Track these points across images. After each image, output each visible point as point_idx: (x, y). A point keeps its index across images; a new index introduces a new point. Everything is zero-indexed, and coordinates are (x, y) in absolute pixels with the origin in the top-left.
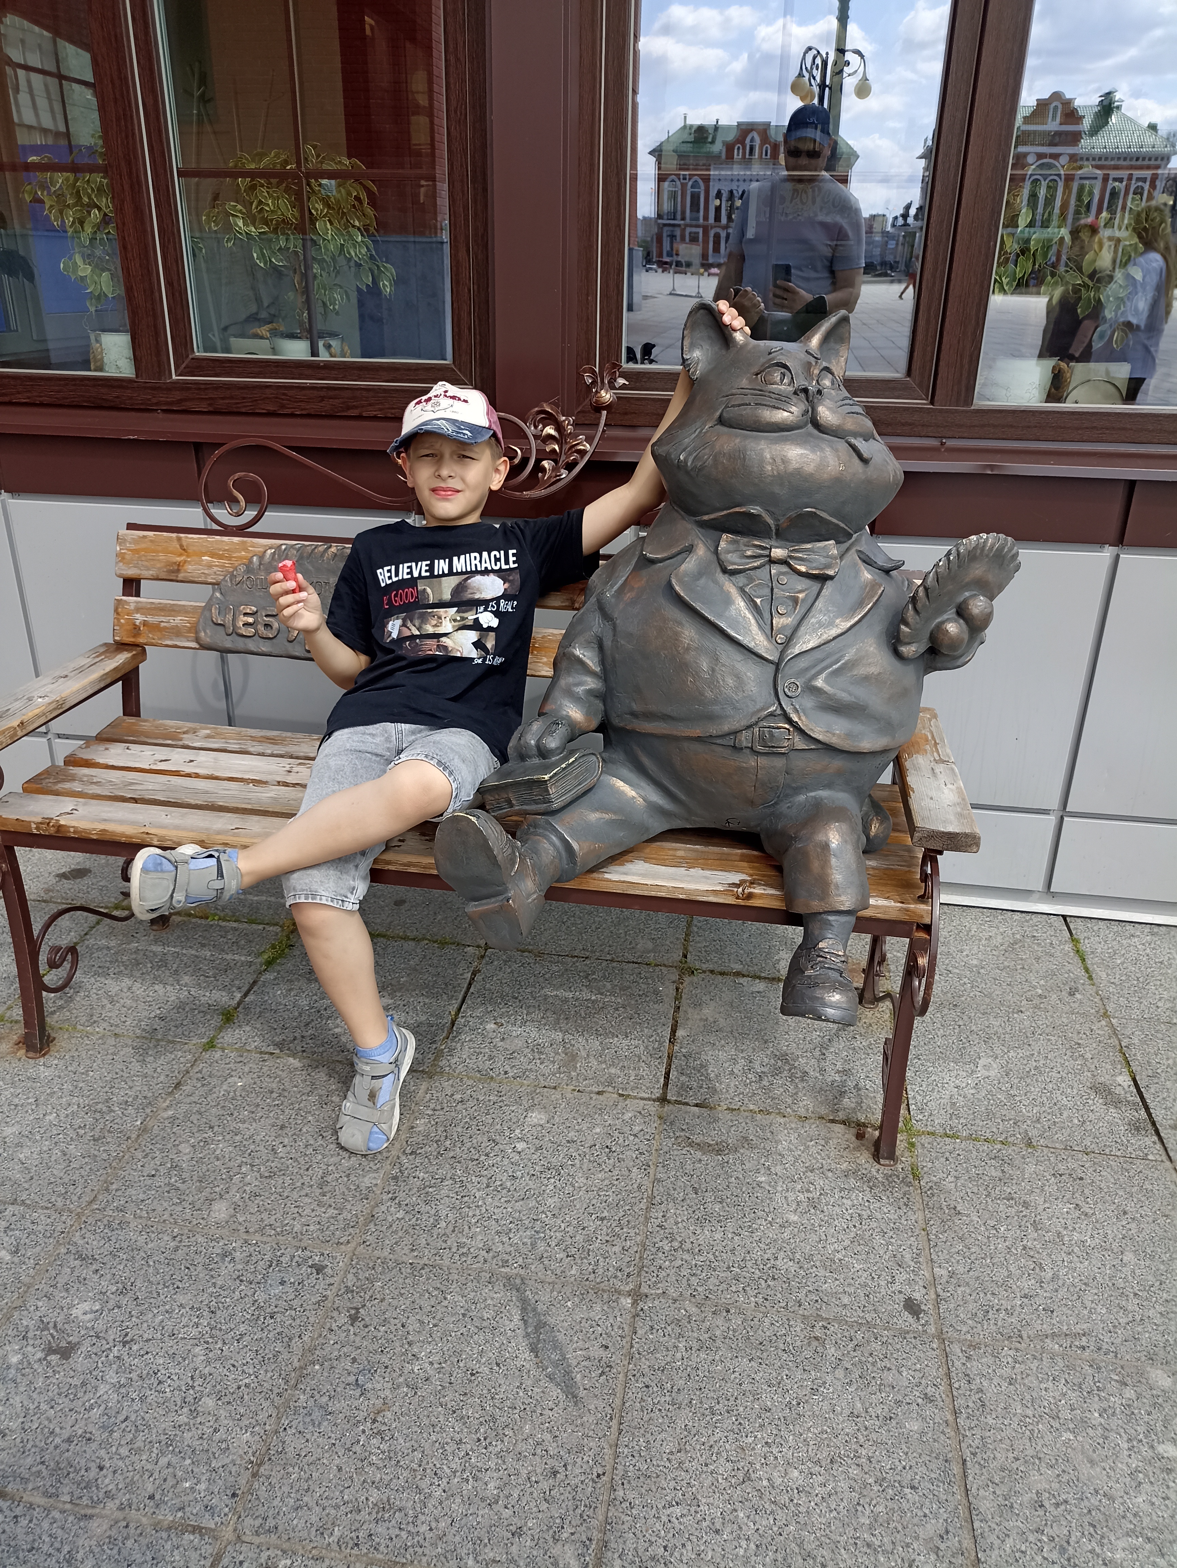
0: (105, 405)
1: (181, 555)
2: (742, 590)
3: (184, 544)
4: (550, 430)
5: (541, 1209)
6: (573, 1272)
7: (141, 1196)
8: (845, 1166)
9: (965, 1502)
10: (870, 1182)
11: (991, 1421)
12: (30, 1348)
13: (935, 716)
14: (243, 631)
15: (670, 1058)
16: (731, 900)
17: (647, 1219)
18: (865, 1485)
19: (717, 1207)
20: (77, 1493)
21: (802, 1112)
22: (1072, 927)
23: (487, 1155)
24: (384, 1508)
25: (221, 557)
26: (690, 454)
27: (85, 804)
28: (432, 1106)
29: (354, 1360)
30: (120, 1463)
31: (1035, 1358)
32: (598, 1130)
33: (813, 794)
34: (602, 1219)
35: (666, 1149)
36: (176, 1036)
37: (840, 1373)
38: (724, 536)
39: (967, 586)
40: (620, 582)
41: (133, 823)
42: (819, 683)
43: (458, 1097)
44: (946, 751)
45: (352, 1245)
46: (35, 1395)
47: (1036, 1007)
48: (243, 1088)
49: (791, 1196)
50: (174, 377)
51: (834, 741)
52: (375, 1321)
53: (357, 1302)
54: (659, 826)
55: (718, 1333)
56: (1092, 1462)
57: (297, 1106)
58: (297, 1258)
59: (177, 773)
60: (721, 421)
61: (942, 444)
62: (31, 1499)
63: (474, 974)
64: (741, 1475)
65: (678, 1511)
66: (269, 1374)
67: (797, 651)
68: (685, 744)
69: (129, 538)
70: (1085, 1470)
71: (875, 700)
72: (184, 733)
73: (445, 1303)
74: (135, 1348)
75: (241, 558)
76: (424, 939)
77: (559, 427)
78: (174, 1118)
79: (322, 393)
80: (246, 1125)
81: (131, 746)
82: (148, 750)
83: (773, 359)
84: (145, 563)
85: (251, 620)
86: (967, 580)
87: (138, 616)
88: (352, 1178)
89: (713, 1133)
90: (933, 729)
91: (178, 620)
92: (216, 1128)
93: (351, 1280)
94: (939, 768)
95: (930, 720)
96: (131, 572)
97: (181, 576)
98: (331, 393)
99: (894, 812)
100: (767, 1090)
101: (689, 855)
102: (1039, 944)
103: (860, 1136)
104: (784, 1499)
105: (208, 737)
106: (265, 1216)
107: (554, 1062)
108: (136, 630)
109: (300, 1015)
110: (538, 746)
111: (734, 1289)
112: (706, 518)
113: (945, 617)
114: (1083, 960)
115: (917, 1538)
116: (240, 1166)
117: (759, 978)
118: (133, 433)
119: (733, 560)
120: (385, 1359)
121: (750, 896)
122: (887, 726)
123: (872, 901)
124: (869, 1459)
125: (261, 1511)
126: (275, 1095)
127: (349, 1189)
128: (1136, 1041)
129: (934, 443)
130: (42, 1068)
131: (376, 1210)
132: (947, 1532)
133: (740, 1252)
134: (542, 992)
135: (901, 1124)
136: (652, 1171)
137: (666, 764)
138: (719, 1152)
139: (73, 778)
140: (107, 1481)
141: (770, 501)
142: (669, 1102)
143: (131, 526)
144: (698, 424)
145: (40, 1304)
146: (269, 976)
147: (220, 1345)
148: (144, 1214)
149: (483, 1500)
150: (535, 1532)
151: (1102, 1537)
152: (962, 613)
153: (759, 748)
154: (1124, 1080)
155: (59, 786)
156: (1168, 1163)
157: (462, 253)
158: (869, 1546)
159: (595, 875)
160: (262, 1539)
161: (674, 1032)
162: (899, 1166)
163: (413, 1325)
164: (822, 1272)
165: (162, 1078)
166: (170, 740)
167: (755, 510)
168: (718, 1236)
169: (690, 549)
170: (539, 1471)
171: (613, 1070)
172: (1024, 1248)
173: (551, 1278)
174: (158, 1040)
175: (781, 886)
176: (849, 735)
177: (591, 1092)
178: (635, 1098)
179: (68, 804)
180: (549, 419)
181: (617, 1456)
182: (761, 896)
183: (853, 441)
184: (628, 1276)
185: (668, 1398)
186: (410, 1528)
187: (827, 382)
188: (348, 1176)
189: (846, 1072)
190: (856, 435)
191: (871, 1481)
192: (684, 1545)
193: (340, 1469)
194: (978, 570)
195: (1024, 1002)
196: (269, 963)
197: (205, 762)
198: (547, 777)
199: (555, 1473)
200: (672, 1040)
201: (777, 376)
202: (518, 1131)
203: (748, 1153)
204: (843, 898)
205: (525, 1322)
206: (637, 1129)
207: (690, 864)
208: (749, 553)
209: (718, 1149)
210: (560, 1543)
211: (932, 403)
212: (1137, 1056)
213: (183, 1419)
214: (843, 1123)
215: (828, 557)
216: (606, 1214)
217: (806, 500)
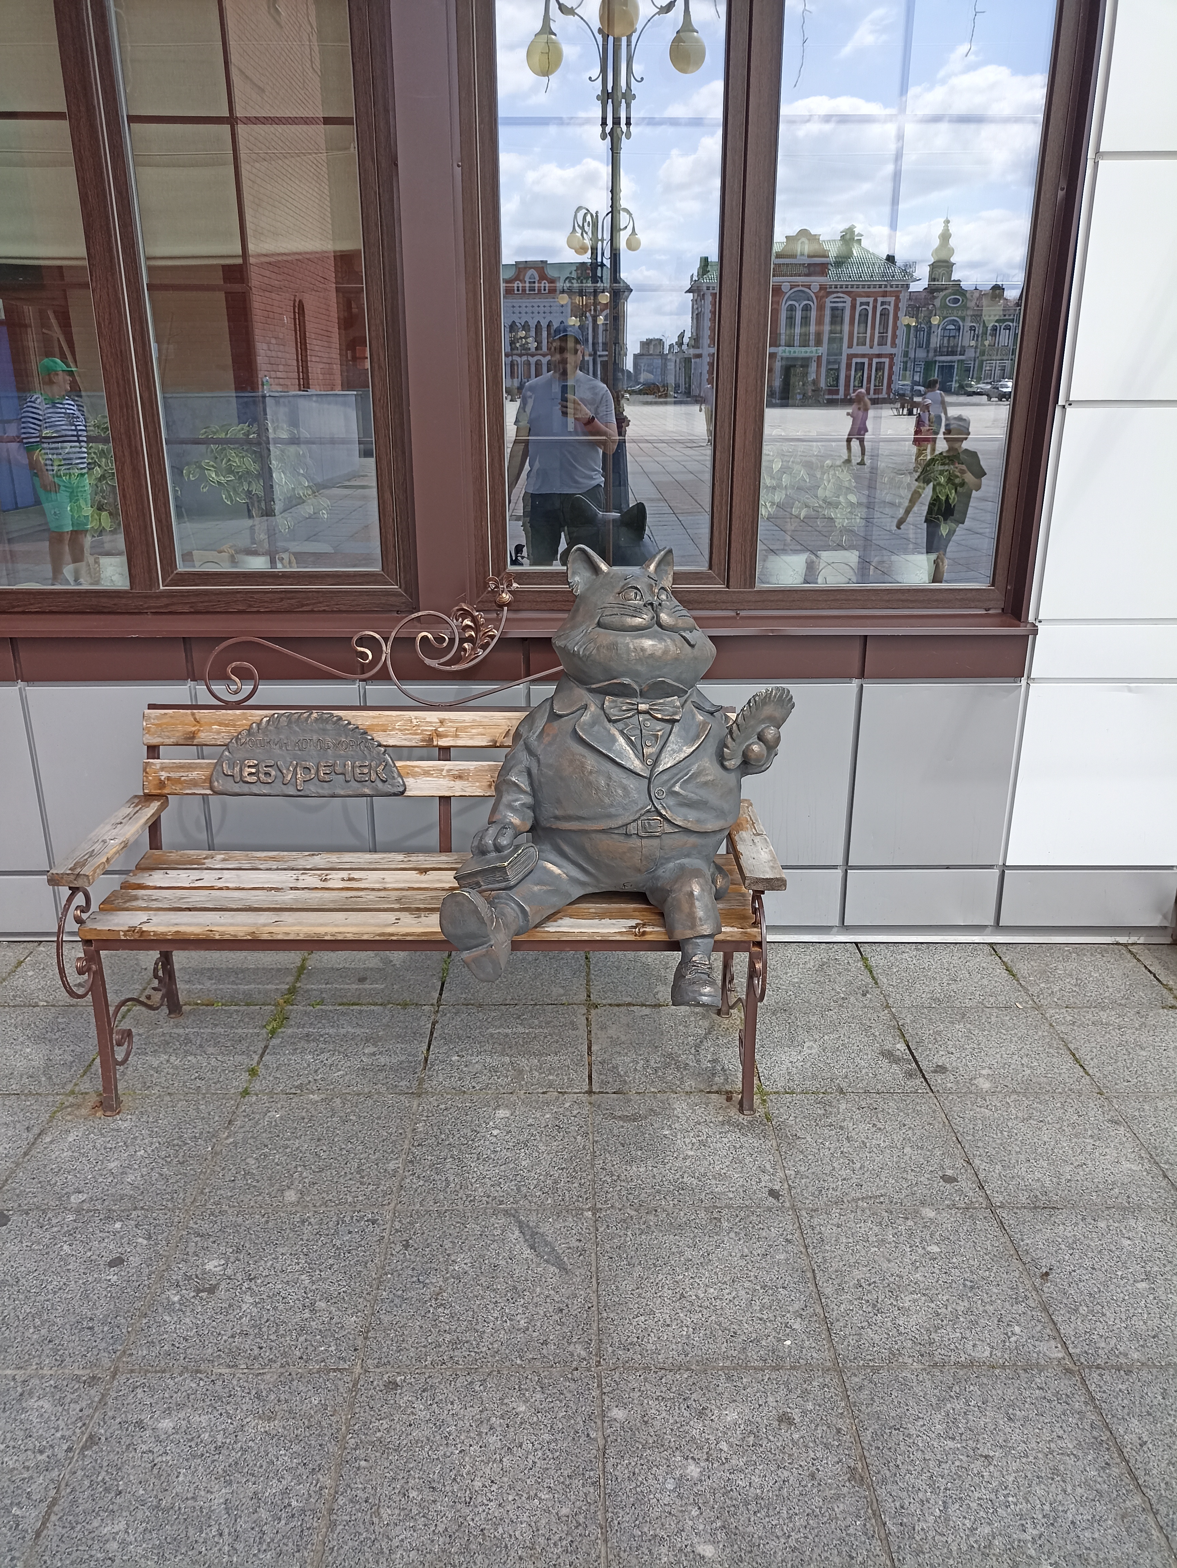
0: (105, 610)
1: (195, 726)
2: (622, 732)
3: (197, 717)
4: (467, 622)
5: (518, 1168)
6: (549, 1202)
7: (229, 1194)
8: (721, 1119)
9: (815, 1290)
10: (739, 1126)
11: (827, 1248)
12: (184, 1291)
13: (751, 805)
14: (248, 779)
15: (590, 1065)
16: (632, 938)
17: (593, 1166)
18: (755, 1290)
19: (639, 1153)
20: (249, 1363)
21: (688, 1089)
22: (862, 950)
23: (473, 1140)
24: (455, 1344)
25: (227, 725)
26: (581, 647)
27: (155, 915)
28: (425, 1114)
29: (413, 1269)
30: (273, 1344)
31: (852, 1211)
32: (548, 1116)
33: (678, 862)
34: (562, 1169)
35: (597, 1122)
36: (217, 1090)
37: (732, 1235)
38: (607, 698)
39: (763, 721)
40: (539, 731)
41: (198, 925)
42: (677, 788)
43: (443, 1106)
44: (760, 827)
45: (392, 1205)
46: (199, 1316)
47: (841, 1006)
48: (281, 1118)
49: (687, 1140)
50: (161, 588)
51: (689, 826)
52: (421, 1246)
53: (405, 1236)
54: (578, 892)
55: (651, 1223)
56: (889, 1261)
57: (325, 1126)
58: (355, 1218)
59: (211, 888)
60: (599, 625)
61: (738, 614)
62: (219, 1371)
63: (434, 1024)
64: (678, 1296)
65: (642, 1318)
66: (358, 1284)
67: (661, 769)
68: (593, 835)
69: (153, 716)
70: (885, 1265)
71: (713, 797)
72: (205, 859)
73: (467, 1230)
74: (259, 1281)
75: (243, 725)
76: (389, 1003)
77: (474, 619)
78: (235, 1144)
79: (282, 596)
80: (292, 1142)
81: (168, 871)
82: (183, 874)
83: (628, 583)
84: (167, 734)
85: (253, 770)
86: (762, 717)
87: (163, 773)
88: (380, 1165)
89: (629, 1109)
90: (751, 814)
91: (194, 775)
92: (270, 1146)
93: (397, 1225)
94: (757, 839)
95: (748, 807)
96: (154, 741)
97: (196, 742)
98: (289, 595)
99: (731, 872)
100: (662, 1079)
101: (599, 911)
102: (840, 964)
103: (729, 1099)
104: (707, 1303)
105: (224, 860)
106: (324, 1195)
107: (507, 1077)
108: (162, 784)
109: (309, 1066)
110: (495, 845)
111: (658, 1198)
112: (594, 686)
113: (751, 741)
114: (871, 972)
115: (789, 1312)
116: (296, 1167)
117: (646, 1006)
118: (135, 633)
119: (614, 713)
120: (433, 1265)
121: (644, 933)
122: (721, 814)
123: (723, 929)
124: (756, 1277)
125: (376, 1355)
126: (306, 1120)
127: (380, 1172)
128: (908, 1021)
129: (732, 614)
130: (120, 1122)
131: (403, 1182)
132: (806, 1306)
133: (659, 1178)
134: (488, 1031)
135: (755, 1089)
136: (591, 1136)
137: (580, 849)
138: (634, 1120)
139: (136, 898)
140: (267, 1354)
141: (635, 675)
142: (594, 1093)
143: (151, 707)
144: (584, 627)
145: (180, 1266)
146: (275, 1041)
147: (318, 1272)
148: (236, 1204)
149: (518, 1330)
150: (556, 1341)
151: (897, 1296)
152: (761, 738)
153: (643, 834)
154: (901, 1046)
155: (128, 905)
156: (931, 1094)
157: (387, 495)
158: (761, 1319)
159: (538, 929)
160: (381, 1369)
161: (589, 1048)
162: (757, 1115)
163: (448, 1245)
164: (713, 1182)
165: (217, 1118)
166: (195, 865)
167: (626, 681)
168: (642, 1169)
169: (586, 707)
170: (551, 1310)
171: (551, 1077)
172: (842, 1152)
173: (534, 1207)
174: (203, 1094)
175: (664, 925)
176: (698, 821)
177: (538, 1093)
178: (570, 1093)
179: (143, 916)
180: (466, 614)
181: (598, 1296)
182: (651, 933)
183: (684, 634)
184: (587, 1199)
185: (625, 1262)
186: (476, 1350)
187: (664, 597)
188: (377, 1164)
189: (715, 1061)
190: (684, 630)
191: (758, 1288)
192: (649, 1335)
193: (421, 1327)
194: (768, 710)
195: (832, 1003)
196: (273, 1032)
197: (230, 878)
198: (506, 864)
199: (561, 1310)
200: (590, 1052)
201: (632, 595)
202: (491, 1123)
203: (655, 1118)
204: (705, 927)
205: (523, 1234)
206: (575, 1112)
207: (601, 916)
208: (624, 708)
209: (634, 1118)
210: (572, 1345)
211: (728, 587)
212: (909, 1031)
213: (307, 1315)
214: (717, 1092)
215: (674, 707)
216: (564, 1165)
217: (658, 673)
